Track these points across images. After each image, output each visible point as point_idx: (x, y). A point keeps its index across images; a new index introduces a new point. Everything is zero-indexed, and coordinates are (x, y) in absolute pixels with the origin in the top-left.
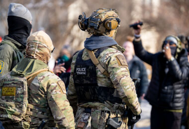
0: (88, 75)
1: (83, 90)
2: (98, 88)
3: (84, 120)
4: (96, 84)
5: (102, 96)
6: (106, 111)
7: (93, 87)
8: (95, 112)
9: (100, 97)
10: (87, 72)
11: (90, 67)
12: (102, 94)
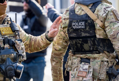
0: (87, 29)
1: (80, 42)
2: (97, 40)
3: (83, 69)
4: (95, 36)
5: (101, 47)
6: (105, 61)
7: (92, 39)
8: (94, 62)
9: (99, 47)
10: (86, 25)
11: (88, 21)
12: (101, 45)
